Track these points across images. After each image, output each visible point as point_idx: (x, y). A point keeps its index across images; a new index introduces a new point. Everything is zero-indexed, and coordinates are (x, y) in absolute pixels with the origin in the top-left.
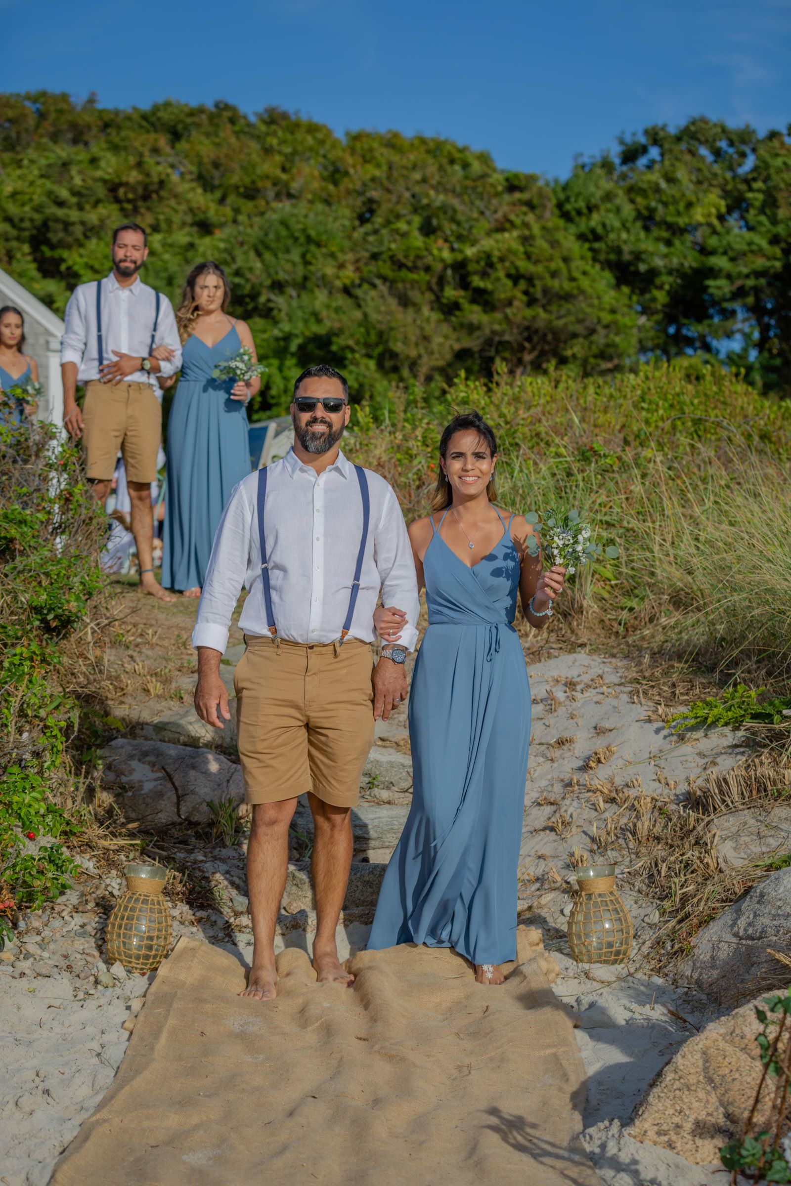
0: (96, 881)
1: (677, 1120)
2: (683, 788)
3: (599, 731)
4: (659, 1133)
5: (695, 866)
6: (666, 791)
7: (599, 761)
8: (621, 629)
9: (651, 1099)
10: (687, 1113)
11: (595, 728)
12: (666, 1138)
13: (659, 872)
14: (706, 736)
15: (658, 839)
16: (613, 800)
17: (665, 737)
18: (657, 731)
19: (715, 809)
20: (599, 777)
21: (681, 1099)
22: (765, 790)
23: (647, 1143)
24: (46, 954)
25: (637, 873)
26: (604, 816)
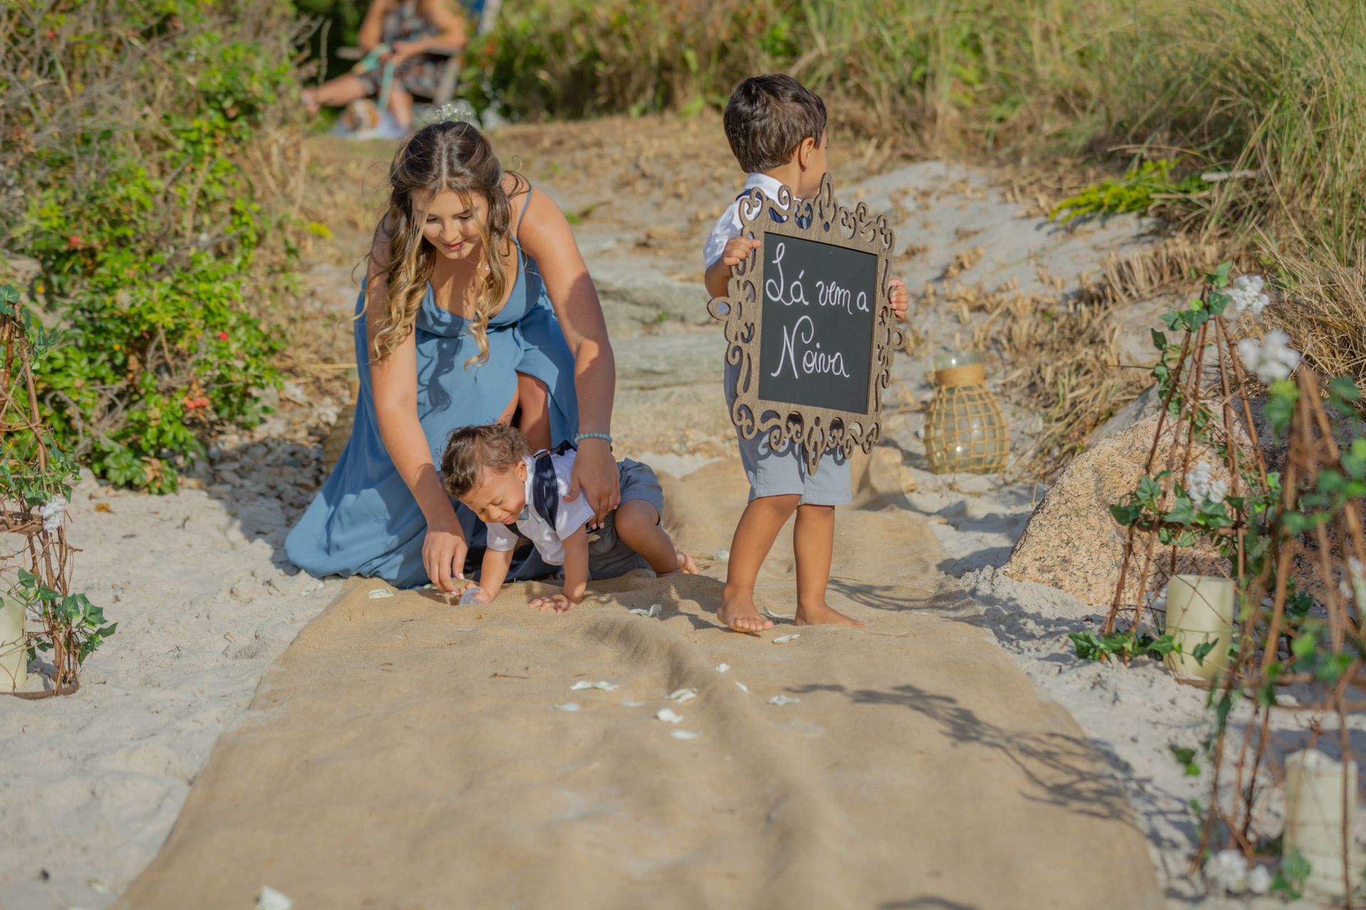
0: (306, 410)
1: (1063, 552)
2: (1074, 286)
3: (961, 235)
4: (1041, 570)
5: (1089, 366)
6: (1051, 291)
7: (962, 266)
8: (989, 144)
9: (1031, 528)
10: (1077, 543)
11: (957, 232)
12: (1051, 576)
13: (1043, 380)
14: (1103, 226)
15: (1041, 345)
16: (981, 308)
17: (1049, 234)
18: (1039, 227)
19: (1114, 301)
20: (963, 285)
21: (1068, 527)
22: (1180, 272)
23: (1027, 581)
24: (247, 483)
25: (1014, 384)
26: (969, 327)
